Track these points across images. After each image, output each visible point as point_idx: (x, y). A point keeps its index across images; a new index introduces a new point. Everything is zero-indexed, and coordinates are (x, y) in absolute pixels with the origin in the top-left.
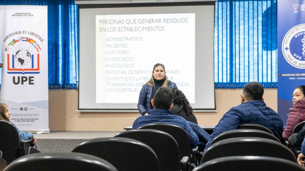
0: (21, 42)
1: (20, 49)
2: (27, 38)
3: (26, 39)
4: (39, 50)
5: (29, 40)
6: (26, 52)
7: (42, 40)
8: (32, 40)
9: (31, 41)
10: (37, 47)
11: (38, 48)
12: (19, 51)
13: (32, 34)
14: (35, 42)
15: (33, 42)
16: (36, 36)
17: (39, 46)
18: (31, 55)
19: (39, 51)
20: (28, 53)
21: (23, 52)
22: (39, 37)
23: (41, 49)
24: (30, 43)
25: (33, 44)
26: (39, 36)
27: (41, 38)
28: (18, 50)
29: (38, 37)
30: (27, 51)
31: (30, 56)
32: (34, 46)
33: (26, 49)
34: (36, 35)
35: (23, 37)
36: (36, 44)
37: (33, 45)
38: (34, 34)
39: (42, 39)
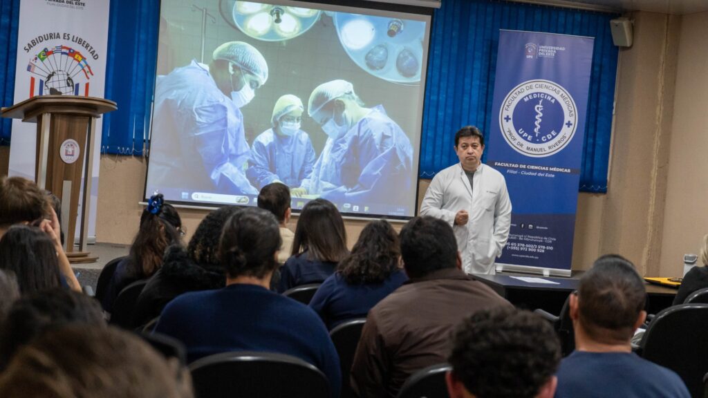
0: (58, 55)
1: (55, 69)
2: (70, 49)
3: (68, 52)
4: (89, 74)
5: (72, 53)
6: (66, 78)
7: (96, 57)
8: (78, 53)
9: (77, 56)
10: (86, 69)
11: (88, 71)
12: (54, 73)
13: (80, 41)
14: (84, 59)
15: (80, 59)
16: (87, 47)
17: (89, 68)
18: (75, 83)
19: (88, 78)
20: (69, 79)
21: (61, 77)
22: (92, 50)
23: (92, 75)
24: (75, 59)
25: (79, 62)
26: (92, 48)
27: (94, 51)
28: (52, 71)
29: (89, 48)
30: (68, 75)
31: (73, 86)
32: (81, 65)
33: (67, 71)
34: (86, 44)
35: (64, 46)
36: (86, 63)
37: (79, 64)
38: (84, 44)
39: (97, 55)
